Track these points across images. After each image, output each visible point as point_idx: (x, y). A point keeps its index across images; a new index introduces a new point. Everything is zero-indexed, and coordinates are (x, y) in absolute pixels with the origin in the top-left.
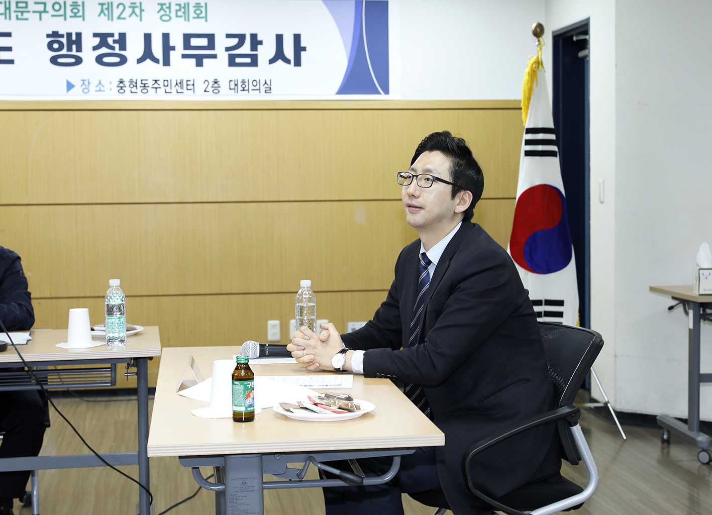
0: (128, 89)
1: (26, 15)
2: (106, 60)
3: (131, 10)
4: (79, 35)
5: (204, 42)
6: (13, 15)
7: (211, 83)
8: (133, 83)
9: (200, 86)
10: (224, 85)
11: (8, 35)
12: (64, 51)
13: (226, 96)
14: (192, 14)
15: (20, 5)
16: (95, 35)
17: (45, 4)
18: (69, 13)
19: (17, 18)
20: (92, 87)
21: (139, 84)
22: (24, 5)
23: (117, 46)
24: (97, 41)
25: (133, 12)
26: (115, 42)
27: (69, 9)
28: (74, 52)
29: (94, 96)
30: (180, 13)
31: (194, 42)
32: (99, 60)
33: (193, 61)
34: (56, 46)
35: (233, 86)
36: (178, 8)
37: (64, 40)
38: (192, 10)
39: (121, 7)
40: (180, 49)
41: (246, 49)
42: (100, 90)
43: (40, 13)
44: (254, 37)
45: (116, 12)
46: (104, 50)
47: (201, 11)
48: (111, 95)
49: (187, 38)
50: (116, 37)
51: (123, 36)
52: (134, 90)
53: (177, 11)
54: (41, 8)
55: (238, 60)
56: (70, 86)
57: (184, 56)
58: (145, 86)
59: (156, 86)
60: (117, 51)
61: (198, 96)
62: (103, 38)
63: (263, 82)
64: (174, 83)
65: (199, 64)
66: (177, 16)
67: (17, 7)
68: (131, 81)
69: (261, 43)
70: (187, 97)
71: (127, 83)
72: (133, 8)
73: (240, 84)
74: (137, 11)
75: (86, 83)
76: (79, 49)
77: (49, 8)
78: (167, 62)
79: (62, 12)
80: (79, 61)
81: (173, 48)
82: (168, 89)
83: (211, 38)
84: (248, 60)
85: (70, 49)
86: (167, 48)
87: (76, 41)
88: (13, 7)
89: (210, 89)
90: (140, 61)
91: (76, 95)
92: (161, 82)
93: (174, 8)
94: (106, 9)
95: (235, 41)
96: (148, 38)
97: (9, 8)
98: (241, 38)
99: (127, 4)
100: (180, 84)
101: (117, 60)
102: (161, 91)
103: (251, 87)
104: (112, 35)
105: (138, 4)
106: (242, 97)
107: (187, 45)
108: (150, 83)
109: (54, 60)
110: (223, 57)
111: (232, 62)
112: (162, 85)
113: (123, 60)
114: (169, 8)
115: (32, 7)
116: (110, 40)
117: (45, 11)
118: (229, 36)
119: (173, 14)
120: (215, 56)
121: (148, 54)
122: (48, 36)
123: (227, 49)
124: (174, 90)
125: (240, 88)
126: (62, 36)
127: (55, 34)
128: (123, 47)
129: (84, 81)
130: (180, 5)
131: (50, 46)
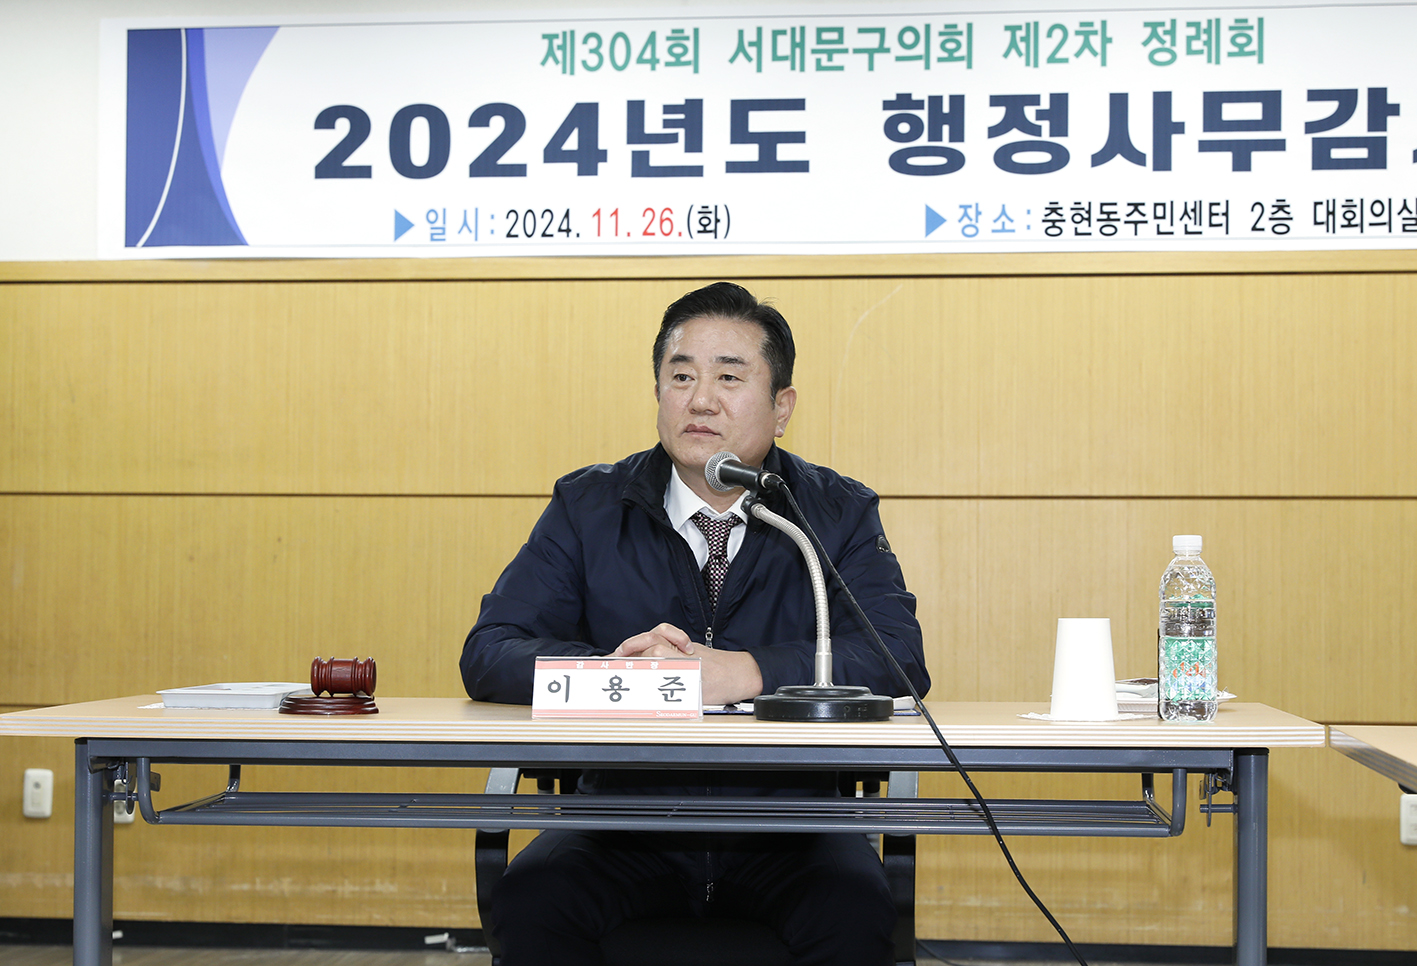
0: (1068, 227)
1: (838, 59)
2: (1019, 158)
3: (1080, 39)
4: (958, 101)
5: (1254, 111)
6: (810, 60)
7: (1269, 210)
8: (1082, 213)
9: (1241, 218)
10: (1301, 214)
11: (798, 105)
12: (923, 141)
13: (1306, 239)
14: (1226, 46)
15: (826, 36)
16: (995, 101)
17: (881, 31)
18: (936, 52)
19: (819, 67)
20: (986, 224)
21: (1096, 214)
22: (834, 36)
23: (1045, 125)
24: (1000, 113)
25: (1087, 45)
26: (1040, 115)
27: (936, 41)
28: (945, 143)
29: (988, 244)
30: (1197, 45)
31: (1231, 112)
32: (1003, 159)
33: (1227, 157)
34: (904, 128)
35: (1322, 217)
36: (1192, 31)
37: (923, 115)
38: (1226, 35)
39: (1058, 34)
40: (1195, 131)
41: (1357, 125)
42: (1003, 230)
43: (871, 52)
44: (1377, 96)
45: (1046, 46)
46: (1015, 136)
47: (1248, 38)
48: (1029, 240)
49: (1213, 102)
50: (1045, 104)
51: (1060, 101)
52: (1083, 227)
53: (1190, 39)
54: (872, 41)
55: (1337, 153)
56: (933, 220)
57: (1205, 146)
58: (1109, 218)
59: (1136, 217)
60: (1045, 136)
61: (1240, 241)
62: (1013, 106)
63: (1397, 206)
64: (1179, 211)
65: (1242, 164)
66: (1190, 51)
67: (820, 41)
68: (1077, 207)
69: (1395, 110)
70: (1211, 243)
71: (1067, 214)
72: (1086, 35)
73: (1339, 211)
74: (1096, 41)
75: (972, 212)
76: (958, 135)
77: (891, 41)
78: (1163, 162)
79: (920, 50)
80: (956, 161)
81: (1180, 128)
82: (1165, 225)
83: (1271, 101)
84: (1362, 153)
85: (935, 135)
86: (1165, 126)
87: (950, 115)
88: (811, 42)
89: (1265, 223)
90: (1099, 159)
91: (948, 242)
92: (1148, 210)
93: (1183, 32)
94: (1023, 40)
95: (1329, 108)
96: (1119, 104)
97: (802, 45)
98: (1346, 100)
99: (1072, 26)
100: (1193, 212)
101: (1044, 157)
102: (1148, 230)
103: (1369, 218)
104: (1034, 100)
105: (1097, 27)
106: (1346, 241)
107: (1212, 119)
108: (1122, 211)
109: (898, 162)
110: (1300, 145)
111: (1322, 159)
112: (1149, 217)
113: (1060, 158)
114: (1172, 32)
115: (852, 40)
116: (1030, 113)
117: (882, 49)
118: (1315, 95)
119: (1180, 48)
120: (1279, 145)
121: (1118, 143)
122: (887, 105)
123: (1311, 127)
124: (1178, 227)
125: (1340, 221)
126: (919, 105)
127: (904, 101)
128: (1060, 127)
129: (965, 207)
130: (1197, 25)
131: (890, 129)
